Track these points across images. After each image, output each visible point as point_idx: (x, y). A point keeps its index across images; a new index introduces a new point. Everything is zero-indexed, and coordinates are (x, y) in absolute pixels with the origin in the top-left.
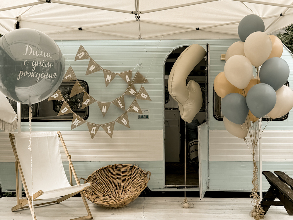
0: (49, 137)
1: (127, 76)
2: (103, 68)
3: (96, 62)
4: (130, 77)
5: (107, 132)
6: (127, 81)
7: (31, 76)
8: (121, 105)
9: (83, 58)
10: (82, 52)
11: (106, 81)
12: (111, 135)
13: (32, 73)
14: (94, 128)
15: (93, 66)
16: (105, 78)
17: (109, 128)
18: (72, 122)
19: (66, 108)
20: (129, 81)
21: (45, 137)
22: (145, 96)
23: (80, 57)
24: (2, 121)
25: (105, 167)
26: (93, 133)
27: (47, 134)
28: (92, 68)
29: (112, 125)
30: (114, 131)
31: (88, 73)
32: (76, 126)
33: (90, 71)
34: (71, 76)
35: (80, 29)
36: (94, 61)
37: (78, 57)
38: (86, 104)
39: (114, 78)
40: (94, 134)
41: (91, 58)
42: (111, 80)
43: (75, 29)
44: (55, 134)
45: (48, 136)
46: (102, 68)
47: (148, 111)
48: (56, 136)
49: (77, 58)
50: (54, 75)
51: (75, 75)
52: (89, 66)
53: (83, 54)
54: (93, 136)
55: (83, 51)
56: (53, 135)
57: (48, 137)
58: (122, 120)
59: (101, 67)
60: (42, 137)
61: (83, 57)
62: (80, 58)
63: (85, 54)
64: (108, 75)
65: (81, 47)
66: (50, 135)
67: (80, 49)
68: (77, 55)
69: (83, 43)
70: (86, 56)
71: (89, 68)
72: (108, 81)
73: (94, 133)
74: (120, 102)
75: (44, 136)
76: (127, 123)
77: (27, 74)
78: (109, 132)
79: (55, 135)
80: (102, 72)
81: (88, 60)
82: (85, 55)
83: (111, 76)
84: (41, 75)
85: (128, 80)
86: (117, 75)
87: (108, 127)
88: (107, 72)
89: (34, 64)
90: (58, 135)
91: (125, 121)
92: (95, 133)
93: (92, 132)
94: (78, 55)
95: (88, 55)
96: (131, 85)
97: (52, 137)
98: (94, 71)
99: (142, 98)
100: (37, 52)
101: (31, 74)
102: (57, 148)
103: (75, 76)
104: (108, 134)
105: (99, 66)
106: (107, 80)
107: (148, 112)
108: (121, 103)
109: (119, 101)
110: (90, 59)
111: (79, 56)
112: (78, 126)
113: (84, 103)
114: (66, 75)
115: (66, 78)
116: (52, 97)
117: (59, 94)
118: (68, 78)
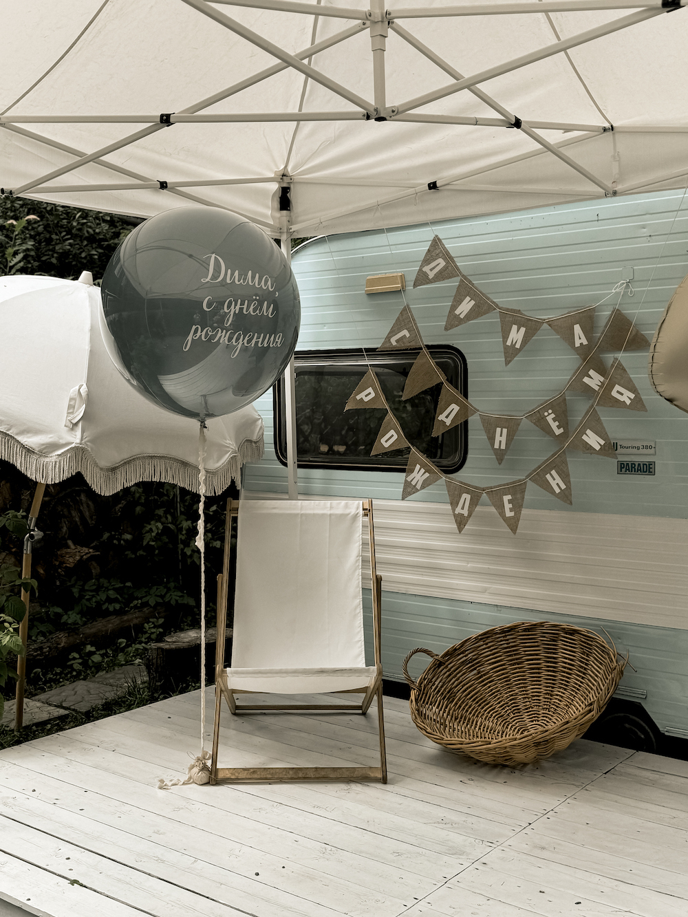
0: (336, 515)
1: (577, 328)
2: (500, 306)
3: (480, 288)
4: (588, 331)
5: (502, 513)
6: (577, 345)
7: (221, 341)
8: (554, 425)
9: (441, 276)
10: (437, 257)
11: (506, 347)
12: (513, 524)
13: (224, 332)
14: (466, 497)
15: (468, 298)
16: (505, 337)
17: (510, 502)
18: (404, 474)
19: (392, 432)
20: (585, 342)
21: (323, 515)
22: (626, 397)
23: (431, 275)
25: (508, 625)
26: (462, 512)
27: (331, 508)
28: (466, 306)
29: (517, 490)
30: (525, 512)
31: (453, 321)
32: (418, 487)
33: (457, 317)
34: (408, 335)
35: (433, 186)
36: (473, 284)
37: (426, 274)
38: (448, 422)
39: (534, 335)
40: (466, 515)
41: (463, 276)
42: (525, 342)
43: (418, 189)
44: (355, 506)
45: (332, 512)
46: (497, 306)
47: (651, 447)
48: (356, 516)
49: (421, 279)
50: (277, 340)
51: (418, 332)
52: (455, 300)
53: (441, 263)
54: (461, 522)
55: (441, 255)
56: (347, 511)
57: (330, 515)
58: (548, 476)
59: (494, 302)
60: (314, 515)
61: (440, 272)
62: (430, 277)
63: (447, 263)
64: (515, 327)
65: (436, 242)
66: (339, 511)
67: (432, 249)
68: (420, 270)
69: (442, 231)
70: (450, 270)
71: (454, 307)
72: (513, 345)
73: (465, 513)
74: (553, 416)
75: (321, 512)
76: (563, 487)
77: (210, 334)
78: (509, 514)
79: (353, 511)
80: (493, 319)
81: (454, 283)
82: (445, 268)
83: (523, 330)
85: (580, 338)
86: (545, 326)
87: (506, 498)
88: (511, 318)
89: (228, 308)
90: (361, 512)
91: (558, 480)
92: (470, 515)
93: (458, 510)
94: (426, 269)
95: (456, 266)
96: (590, 358)
97: (342, 517)
98: (470, 316)
99: (617, 400)
100: (236, 273)
101: (219, 335)
102: (355, 549)
103: (419, 334)
104: (506, 519)
105: (488, 299)
106: (509, 343)
107: (652, 451)
108: (554, 420)
109: (550, 411)
110: (458, 279)
111: (429, 272)
112: (423, 487)
113: (442, 417)
114: (393, 332)
115: (393, 341)
116: (358, 397)
117: (375, 390)
118: (397, 341)
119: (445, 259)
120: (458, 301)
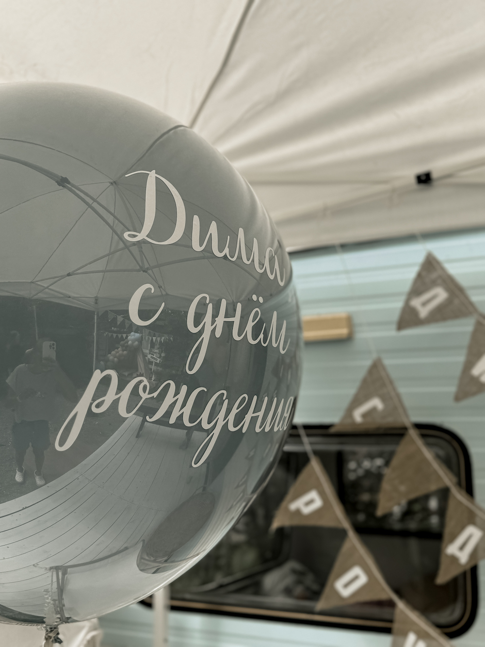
9: (440, 314)
10: (434, 285)
19: (357, 571)
23: (424, 312)
33: (475, 380)
34: (381, 407)
37: (415, 311)
38: (464, 557)
41: (480, 315)
43: (397, 184)
49: (408, 318)
51: (400, 401)
52: (470, 353)
55: (440, 282)
61: (439, 309)
62: (422, 316)
63: (452, 293)
69: (442, 249)
70: (457, 306)
71: (469, 365)
81: (465, 327)
82: (448, 302)
94: (416, 303)
95: (469, 301)
103: (403, 407)
111: (419, 308)
113: (452, 549)
114: (357, 401)
115: (358, 416)
116: (293, 506)
117: (322, 494)
118: (364, 416)
119: (447, 289)
120: (474, 355)
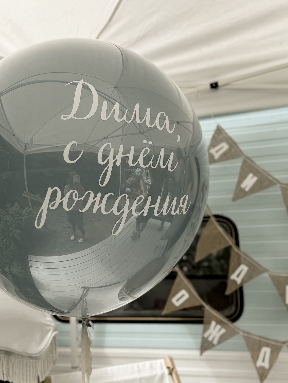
0: (145, 378)
2: (281, 181)
7: (95, 211)
9: (225, 157)
10: (221, 141)
13: (99, 195)
14: (266, 351)
15: (251, 175)
19: (183, 292)
23: (217, 156)
24: (8, 353)
26: (263, 365)
27: (139, 371)
28: (250, 181)
31: (240, 194)
32: (215, 342)
33: (243, 190)
35: (214, 86)
36: (255, 164)
37: (211, 156)
38: (239, 281)
40: (267, 367)
41: (245, 156)
43: (200, 88)
44: (160, 366)
45: (141, 375)
46: (278, 181)
48: (162, 377)
50: (181, 205)
52: (240, 176)
53: (225, 147)
54: (262, 374)
55: (224, 140)
56: (154, 373)
57: (140, 379)
59: (274, 178)
61: (225, 154)
62: (216, 158)
63: (230, 146)
65: (219, 130)
66: (147, 374)
67: (216, 136)
70: (233, 152)
71: (240, 182)
73: (266, 365)
77: (76, 199)
79: (158, 372)
82: (229, 151)
84: (135, 205)
89: (104, 157)
90: (166, 371)
92: (271, 367)
93: (259, 363)
94: (213, 151)
95: (239, 149)
98: (256, 188)
101: (91, 200)
105: (270, 175)
111: (214, 154)
112: (220, 342)
113: (233, 277)
119: (228, 143)
120: (242, 177)
